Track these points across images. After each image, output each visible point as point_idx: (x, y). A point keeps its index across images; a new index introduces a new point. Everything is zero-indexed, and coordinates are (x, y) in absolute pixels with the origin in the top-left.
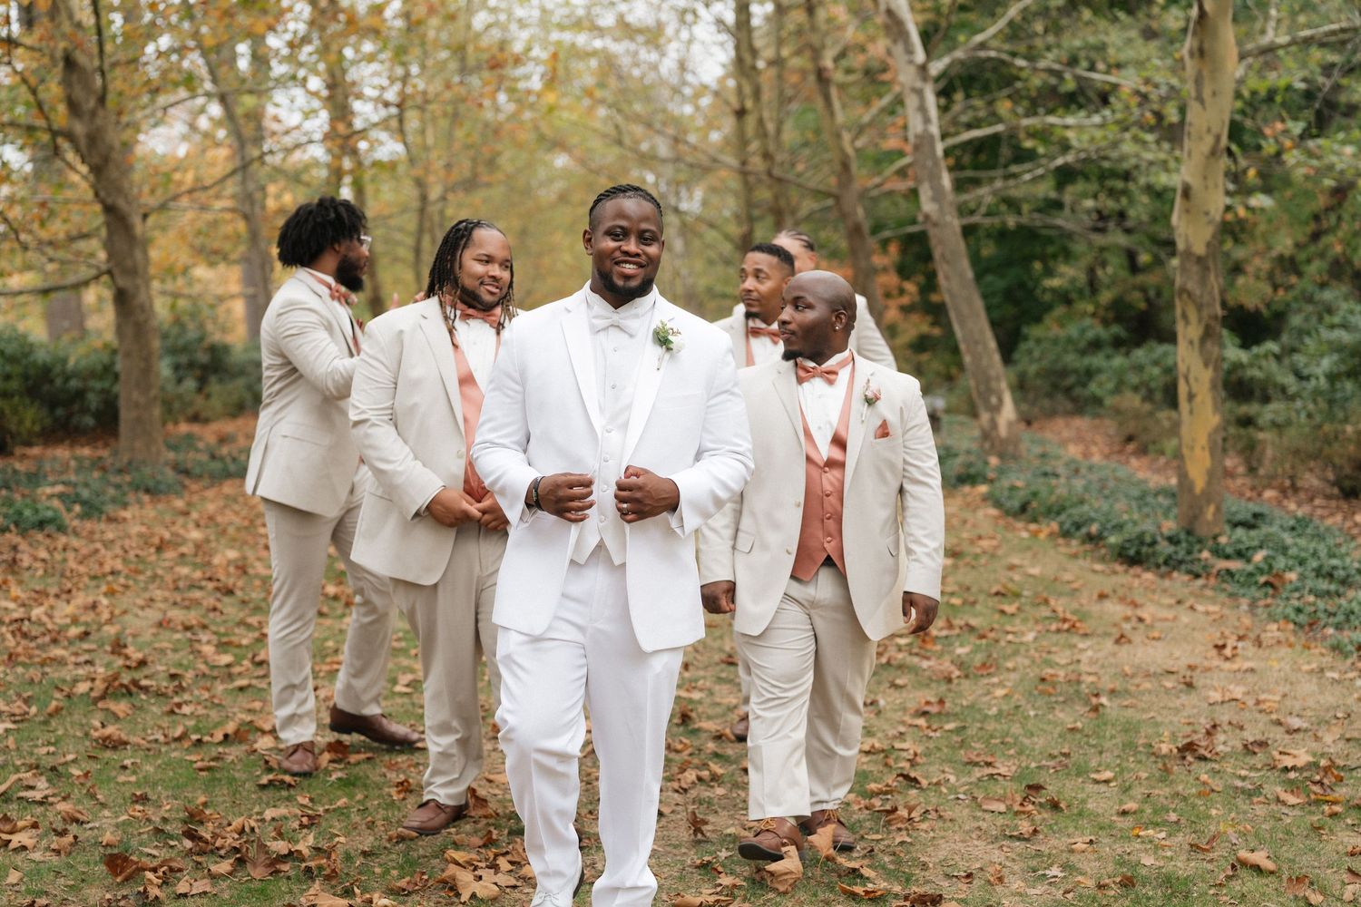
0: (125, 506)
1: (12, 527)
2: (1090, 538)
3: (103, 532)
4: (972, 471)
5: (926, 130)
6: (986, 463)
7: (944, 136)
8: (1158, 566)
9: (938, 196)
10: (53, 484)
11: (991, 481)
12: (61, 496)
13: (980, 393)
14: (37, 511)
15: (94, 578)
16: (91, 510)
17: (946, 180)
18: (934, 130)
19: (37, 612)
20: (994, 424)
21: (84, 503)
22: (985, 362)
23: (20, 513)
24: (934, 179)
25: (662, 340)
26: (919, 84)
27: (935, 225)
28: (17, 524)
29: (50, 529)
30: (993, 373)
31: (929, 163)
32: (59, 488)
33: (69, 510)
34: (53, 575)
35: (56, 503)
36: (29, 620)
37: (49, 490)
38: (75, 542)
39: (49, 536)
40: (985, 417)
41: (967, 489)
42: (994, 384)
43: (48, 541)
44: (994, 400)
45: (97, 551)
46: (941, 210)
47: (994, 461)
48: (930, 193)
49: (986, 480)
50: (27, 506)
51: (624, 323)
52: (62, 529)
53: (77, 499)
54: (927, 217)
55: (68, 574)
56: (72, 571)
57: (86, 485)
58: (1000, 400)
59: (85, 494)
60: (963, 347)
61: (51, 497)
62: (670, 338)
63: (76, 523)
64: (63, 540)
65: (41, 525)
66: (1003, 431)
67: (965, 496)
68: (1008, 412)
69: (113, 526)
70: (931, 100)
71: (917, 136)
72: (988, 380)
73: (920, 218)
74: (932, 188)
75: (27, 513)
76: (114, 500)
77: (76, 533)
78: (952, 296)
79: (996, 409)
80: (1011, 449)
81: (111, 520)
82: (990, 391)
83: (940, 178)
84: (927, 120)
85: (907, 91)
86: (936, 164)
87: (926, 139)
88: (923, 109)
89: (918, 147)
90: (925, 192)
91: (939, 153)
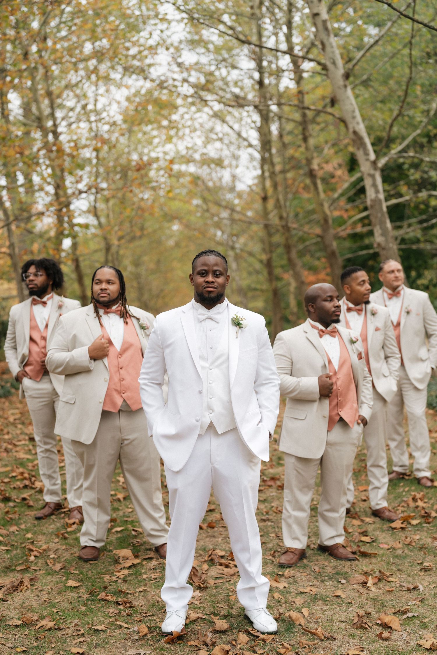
5: (377, 197)
7: (386, 200)
9: (384, 233)
17: (389, 225)
18: (381, 196)
24: (382, 224)
25: (237, 323)
26: (372, 172)
27: (384, 249)
31: (379, 215)
46: (387, 240)
48: (380, 232)
51: (214, 316)
54: (379, 245)
62: (241, 322)
70: (379, 180)
71: (372, 202)
73: (375, 246)
74: (381, 228)
83: (386, 223)
84: (377, 192)
85: (365, 176)
86: (383, 215)
87: (376, 202)
88: (374, 185)
89: (372, 206)
90: (377, 231)
91: (385, 209)
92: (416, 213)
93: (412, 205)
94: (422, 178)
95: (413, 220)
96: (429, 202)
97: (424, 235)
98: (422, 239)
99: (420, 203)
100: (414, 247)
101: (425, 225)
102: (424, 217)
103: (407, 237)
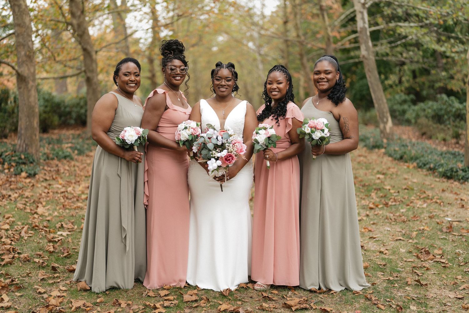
0: (91, 151)
1: (55, 158)
2: (430, 169)
3: (85, 160)
4: (378, 144)
5: (363, 26)
6: (382, 142)
8: (459, 180)
9: (367, 49)
10: (67, 143)
11: (385, 148)
12: (71, 147)
13: (380, 117)
14: (63, 153)
15: (86, 177)
16: (81, 153)
17: (370, 44)
18: (367, 25)
19: (70, 189)
20: (385, 128)
21: (78, 150)
22: (382, 106)
23: (58, 153)
24: (366, 43)
26: (362, 10)
27: (366, 59)
28: (57, 157)
29: (68, 159)
30: (385, 110)
31: (365, 37)
32: (70, 145)
33: (74, 152)
34: (72, 176)
35: (69, 150)
36: (67, 192)
37: (66, 145)
38: (77, 164)
39: (68, 161)
40: (382, 126)
41: (376, 150)
42: (385, 114)
43: (68, 163)
44: (385, 120)
45: (85, 167)
46: (369, 54)
47: (385, 141)
48: (365, 48)
49: (383, 147)
50: (59, 151)
52: (72, 159)
53: (76, 149)
54: (363, 56)
55: (77, 175)
56: (79, 174)
57: (78, 144)
58: (387, 120)
59: (78, 147)
60: (374, 101)
61: (67, 148)
63: (76, 157)
64: (73, 163)
65: (65, 157)
66: (388, 130)
67: (377, 153)
68: (390, 124)
69: (88, 158)
70: (366, 16)
71: (361, 28)
72: (383, 113)
73: (361, 56)
74: (366, 46)
75: (60, 153)
76: (87, 149)
77: (77, 160)
78: (371, 83)
79: (386, 123)
80: (390, 137)
81: (87, 156)
82: (384, 116)
83: (368, 43)
84: (364, 22)
85: (357, 12)
86: (367, 38)
87: (364, 29)
88: (363, 19)
89: (361, 32)
90: (363, 48)
91: (368, 34)
92: (387, 36)
93: (385, 31)
94: (392, 13)
95: (384, 41)
96: (396, 30)
97: (391, 51)
98: (390, 54)
99: (390, 30)
100: (385, 59)
101: (393, 45)
102: (392, 39)
103: (380, 52)
